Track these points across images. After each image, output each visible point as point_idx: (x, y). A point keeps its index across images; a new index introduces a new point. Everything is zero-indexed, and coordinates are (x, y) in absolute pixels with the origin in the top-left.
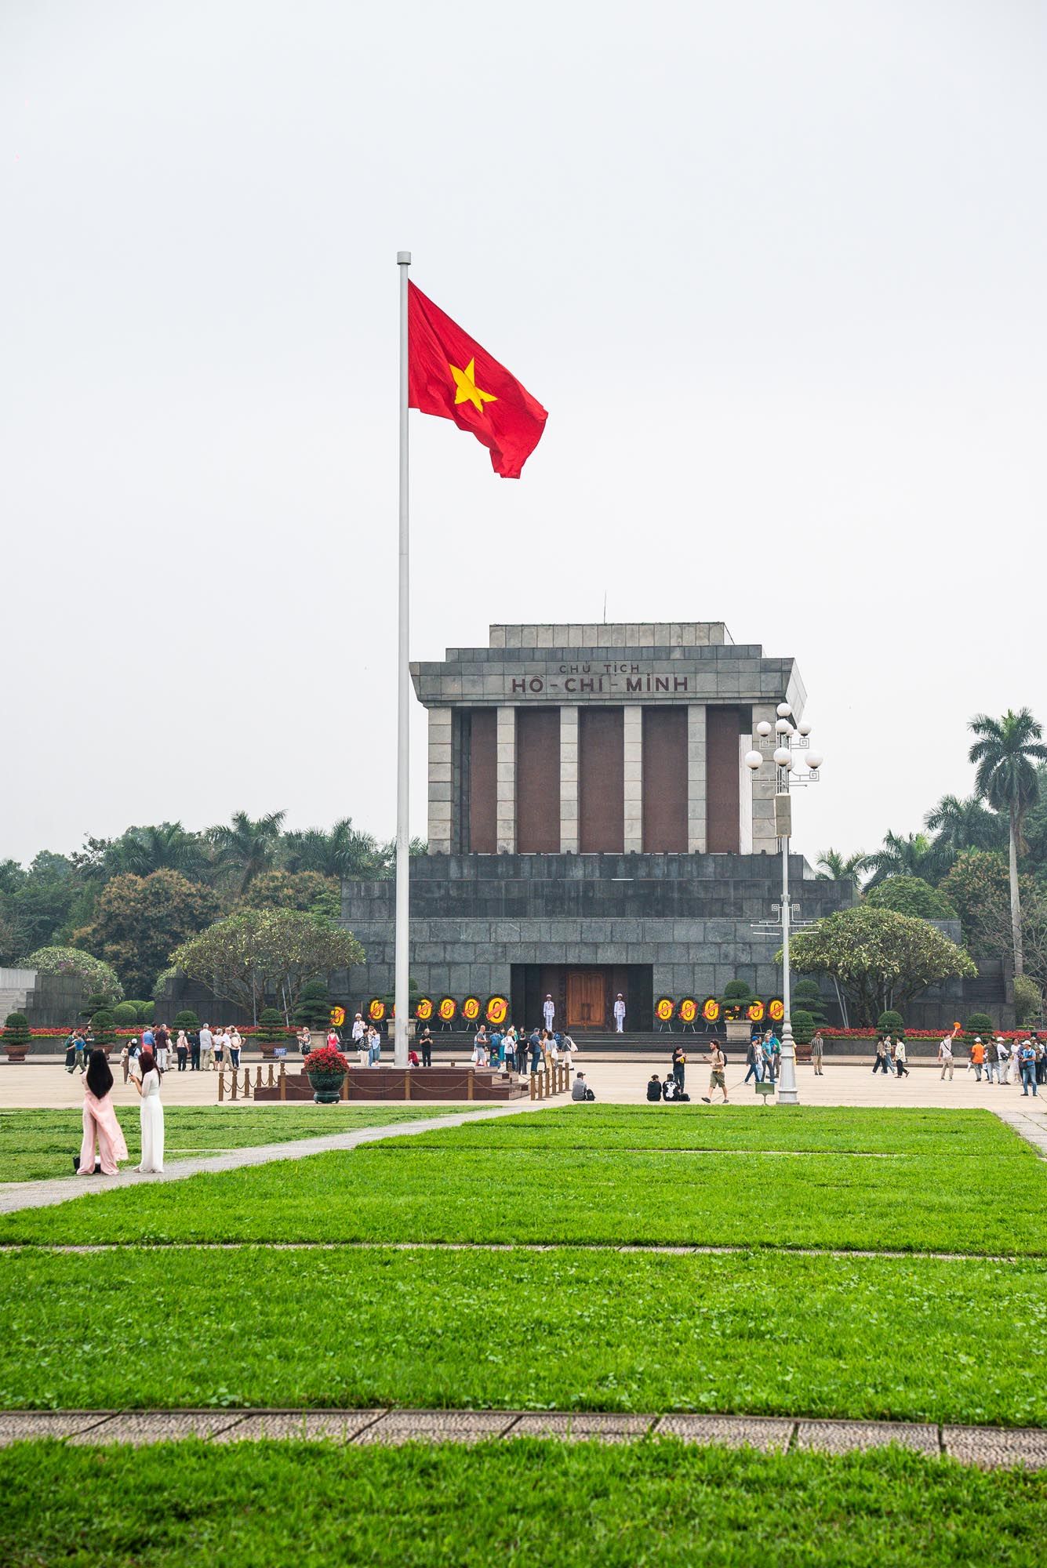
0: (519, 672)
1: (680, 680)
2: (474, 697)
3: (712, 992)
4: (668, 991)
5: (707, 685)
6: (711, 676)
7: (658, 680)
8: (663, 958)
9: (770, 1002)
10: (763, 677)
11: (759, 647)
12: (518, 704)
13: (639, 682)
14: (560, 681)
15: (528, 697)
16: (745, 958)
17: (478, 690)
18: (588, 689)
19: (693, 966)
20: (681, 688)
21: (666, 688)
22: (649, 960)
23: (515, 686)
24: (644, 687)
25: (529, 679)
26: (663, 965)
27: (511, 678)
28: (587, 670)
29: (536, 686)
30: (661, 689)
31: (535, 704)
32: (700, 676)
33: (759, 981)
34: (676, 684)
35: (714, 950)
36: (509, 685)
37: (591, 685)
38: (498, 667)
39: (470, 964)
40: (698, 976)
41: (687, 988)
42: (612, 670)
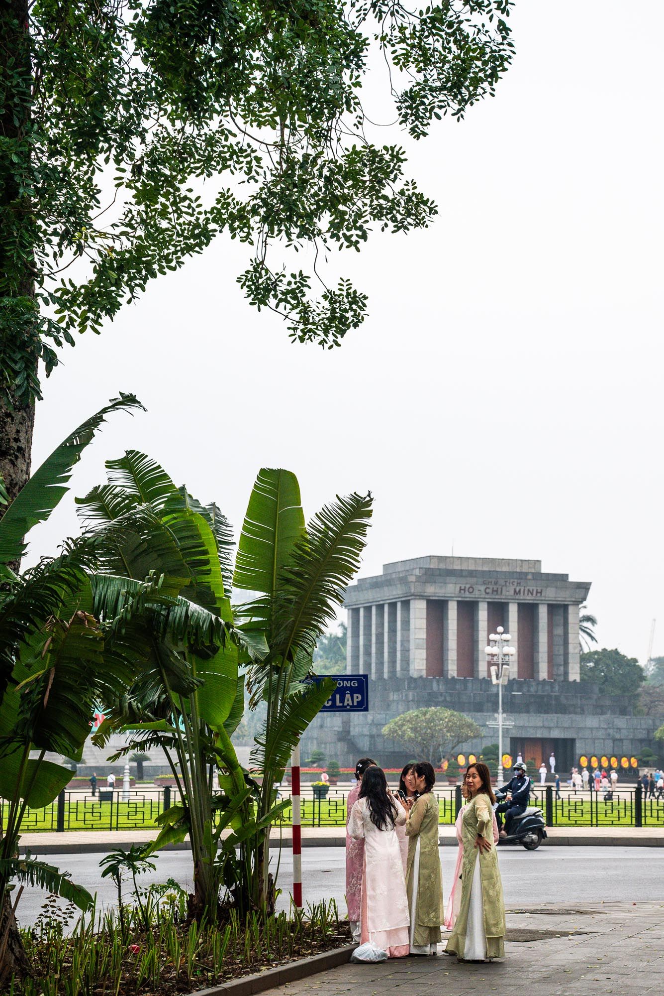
0: (464, 583)
1: (539, 591)
2: (440, 595)
3: (603, 753)
4: (583, 752)
5: (551, 594)
6: (553, 589)
7: (529, 590)
8: (580, 735)
9: (631, 758)
10: (577, 590)
11: (567, 575)
12: (460, 599)
13: (520, 591)
14: (482, 588)
15: (467, 596)
16: (618, 736)
17: (443, 591)
18: (495, 593)
19: (594, 740)
20: (539, 595)
21: (532, 594)
22: (574, 736)
23: (461, 589)
24: (522, 594)
25: (468, 586)
26: (581, 739)
27: (460, 585)
28: (496, 583)
29: (471, 590)
30: (530, 595)
31: (468, 599)
32: (549, 589)
33: (624, 747)
34: (537, 592)
35: (603, 731)
36: (458, 589)
37: (497, 591)
38: (453, 579)
39: (491, 737)
40: (596, 745)
41: (592, 751)
42: (508, 584)
